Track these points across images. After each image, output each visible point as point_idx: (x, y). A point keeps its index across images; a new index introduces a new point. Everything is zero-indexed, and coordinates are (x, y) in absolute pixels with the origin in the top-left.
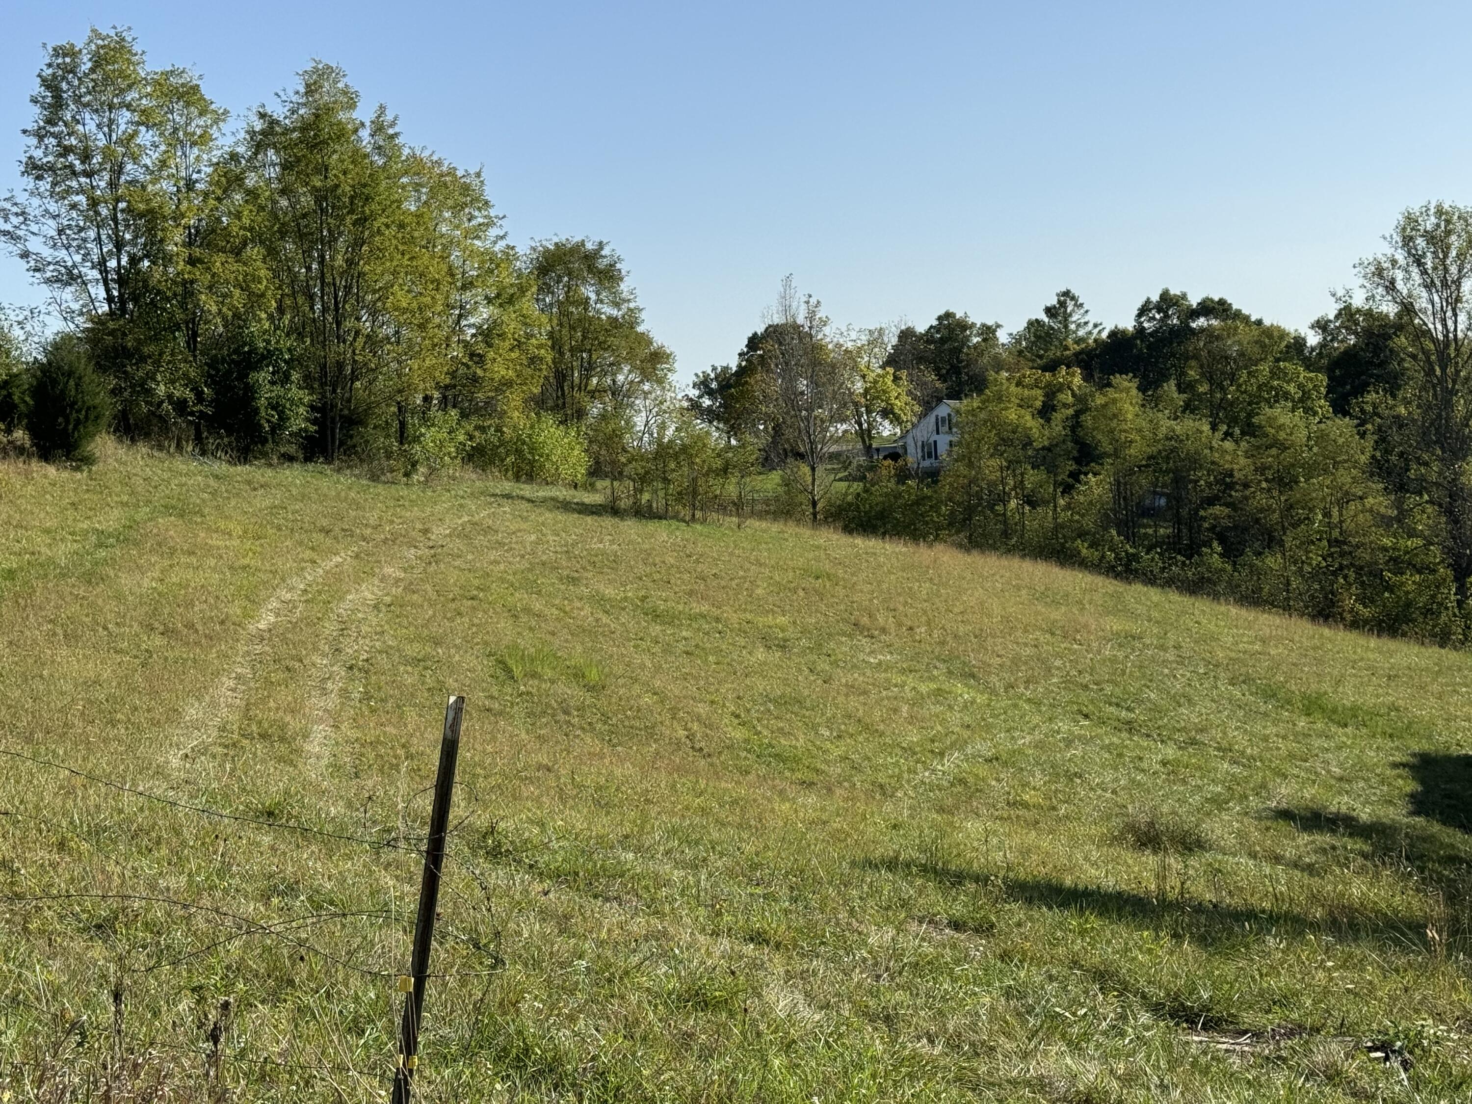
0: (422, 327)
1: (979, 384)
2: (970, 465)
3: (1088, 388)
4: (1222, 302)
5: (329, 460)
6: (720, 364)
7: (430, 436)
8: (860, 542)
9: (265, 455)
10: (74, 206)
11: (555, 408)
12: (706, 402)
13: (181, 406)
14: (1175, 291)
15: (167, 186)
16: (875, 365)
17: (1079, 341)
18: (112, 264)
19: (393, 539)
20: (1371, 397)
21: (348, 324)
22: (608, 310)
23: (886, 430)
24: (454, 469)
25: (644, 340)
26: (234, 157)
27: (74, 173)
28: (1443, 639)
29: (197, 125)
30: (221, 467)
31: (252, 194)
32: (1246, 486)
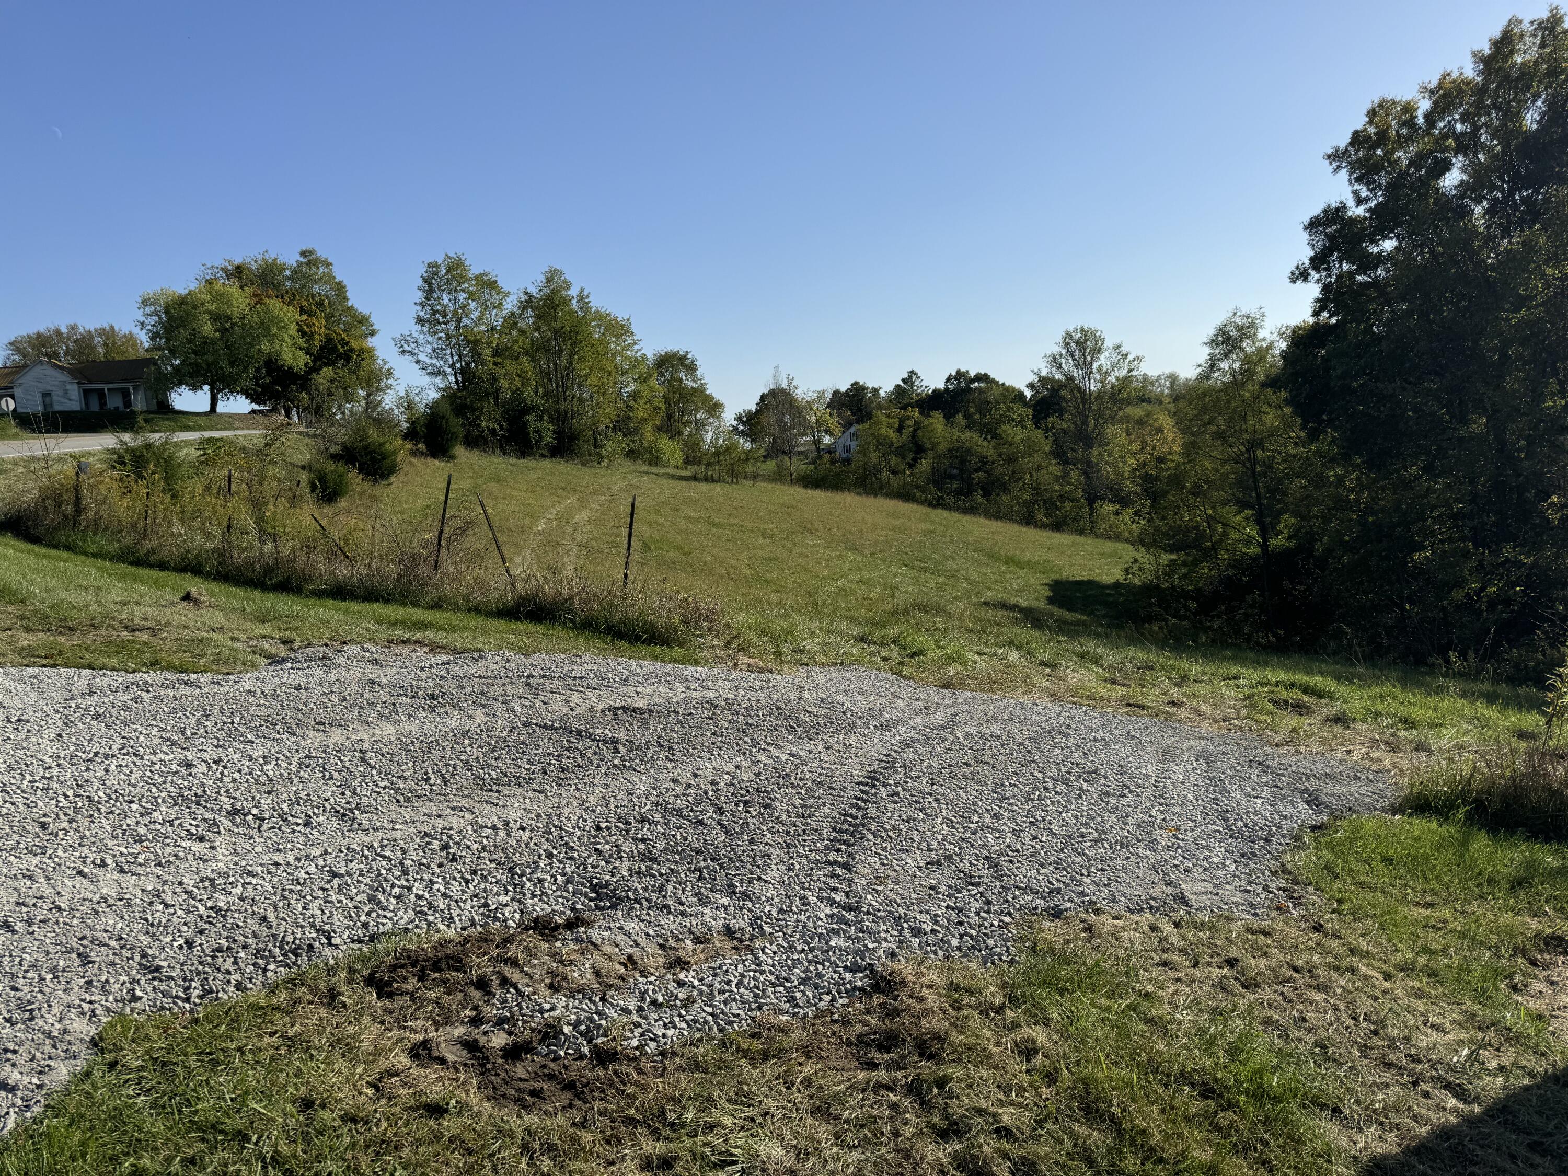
0: (604, 394)
1: (869, 416)
2: (865, 455)
3: (922, 418)
4: (986, 375)
5: (562, 457)
6: (747, 408)
7: (609, 445)
8: (811, 492)
9: (533, 454)
10: (440, 338)
11: (667, 431)
12: (741, 427)
13: (493, 432)
14: (963, 370)
15: (482, 328)
16: (821, 408)
17: (918, 395)
18: (458, 365)
19: (595, 491)
20: (1051, 419)
21: (568, 393)
22: (691, 384)
23: (827, 440)
24: (620, 460)
25: (710, 398)
26: (513, 314)
27: (439, 323)
28: (1081, 532)
29: (496, 299)
30: (513, 460)
31: (522, 332)
32: (993, 463)
